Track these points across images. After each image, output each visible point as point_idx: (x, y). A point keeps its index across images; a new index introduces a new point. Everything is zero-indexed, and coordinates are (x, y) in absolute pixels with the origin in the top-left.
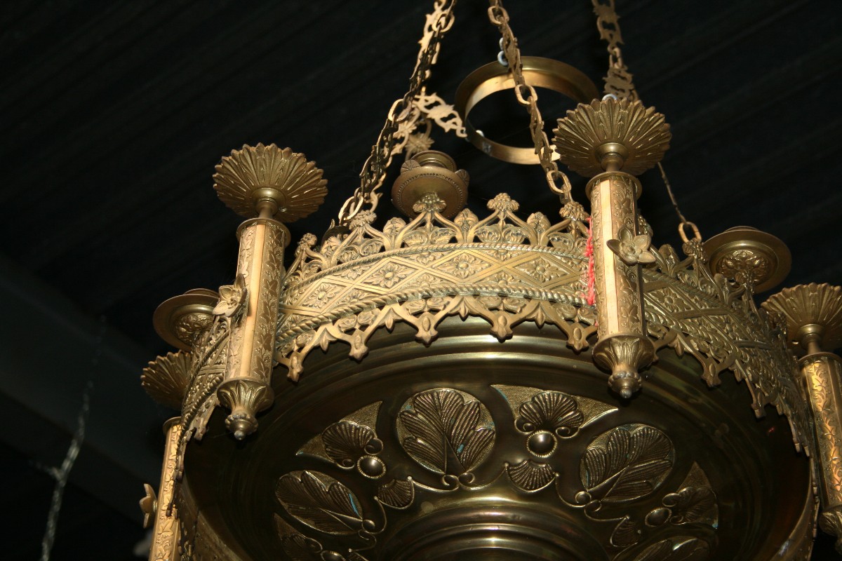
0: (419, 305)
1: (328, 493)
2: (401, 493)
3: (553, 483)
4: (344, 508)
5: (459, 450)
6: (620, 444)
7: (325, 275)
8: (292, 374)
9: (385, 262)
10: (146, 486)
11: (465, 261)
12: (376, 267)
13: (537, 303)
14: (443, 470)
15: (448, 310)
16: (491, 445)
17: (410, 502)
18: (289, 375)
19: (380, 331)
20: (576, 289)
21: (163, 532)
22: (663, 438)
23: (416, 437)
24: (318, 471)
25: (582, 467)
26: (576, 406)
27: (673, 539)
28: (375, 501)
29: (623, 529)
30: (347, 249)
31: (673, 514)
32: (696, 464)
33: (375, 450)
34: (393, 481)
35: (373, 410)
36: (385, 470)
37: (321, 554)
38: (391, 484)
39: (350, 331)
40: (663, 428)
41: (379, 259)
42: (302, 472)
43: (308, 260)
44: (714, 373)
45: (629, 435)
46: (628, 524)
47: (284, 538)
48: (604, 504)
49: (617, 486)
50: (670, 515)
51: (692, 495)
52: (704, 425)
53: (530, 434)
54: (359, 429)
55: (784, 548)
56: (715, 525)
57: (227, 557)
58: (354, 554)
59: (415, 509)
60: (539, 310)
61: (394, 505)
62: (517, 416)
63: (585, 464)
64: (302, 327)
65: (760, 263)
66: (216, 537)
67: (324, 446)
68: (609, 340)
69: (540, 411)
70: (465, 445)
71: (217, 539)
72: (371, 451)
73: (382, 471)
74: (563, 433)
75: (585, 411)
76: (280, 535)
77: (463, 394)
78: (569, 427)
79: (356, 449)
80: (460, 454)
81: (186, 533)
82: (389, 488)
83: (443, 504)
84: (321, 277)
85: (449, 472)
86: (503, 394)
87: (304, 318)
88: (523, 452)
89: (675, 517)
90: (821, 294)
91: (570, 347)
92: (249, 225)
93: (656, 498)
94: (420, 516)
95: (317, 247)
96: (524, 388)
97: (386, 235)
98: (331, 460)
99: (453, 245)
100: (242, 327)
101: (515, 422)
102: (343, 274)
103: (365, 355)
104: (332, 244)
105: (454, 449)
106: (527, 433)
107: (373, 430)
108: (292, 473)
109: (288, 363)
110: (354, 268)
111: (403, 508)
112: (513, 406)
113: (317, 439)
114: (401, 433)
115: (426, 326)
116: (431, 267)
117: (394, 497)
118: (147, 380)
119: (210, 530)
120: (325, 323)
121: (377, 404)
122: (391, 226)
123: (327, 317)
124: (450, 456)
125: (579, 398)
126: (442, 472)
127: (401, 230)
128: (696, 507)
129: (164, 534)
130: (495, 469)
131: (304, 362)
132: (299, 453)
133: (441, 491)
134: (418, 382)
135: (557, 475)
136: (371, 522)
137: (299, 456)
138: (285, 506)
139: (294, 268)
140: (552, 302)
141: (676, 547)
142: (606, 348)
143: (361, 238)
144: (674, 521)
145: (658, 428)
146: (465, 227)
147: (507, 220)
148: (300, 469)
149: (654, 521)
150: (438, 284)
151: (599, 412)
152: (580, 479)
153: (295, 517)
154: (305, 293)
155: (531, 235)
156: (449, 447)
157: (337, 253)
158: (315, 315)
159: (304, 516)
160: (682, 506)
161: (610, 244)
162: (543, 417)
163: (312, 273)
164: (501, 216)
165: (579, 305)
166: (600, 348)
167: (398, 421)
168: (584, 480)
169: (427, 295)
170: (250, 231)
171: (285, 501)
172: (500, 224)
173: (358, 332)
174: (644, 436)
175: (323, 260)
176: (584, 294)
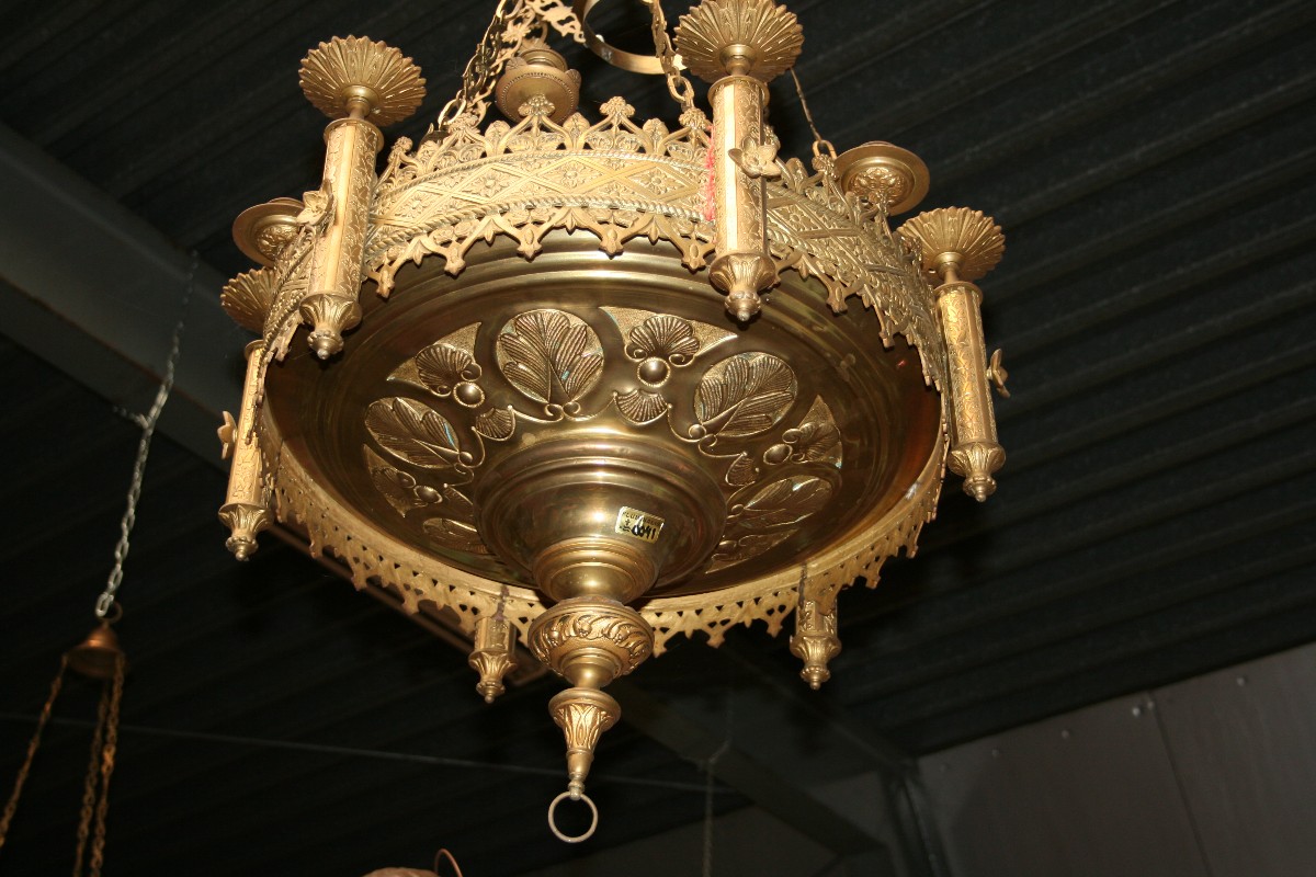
0: (520, 215)
1: (421, 422)
2: (501, 423)
3: (666, 414)
4: (437, 438)
5: (564, 377)
6: (738, 373)
7: (420, 182)
8: (382, 290)
9: (486, 170)
10: (226, 414)
11: (573, 169)
12: (475, 173)
13: (651, 216)
14: (547, 399)
15: (553, 222)
16: (598, 373)
17: (510, 433)
18: (378, 291)
19: (478, 243)
20: (693, 203)
21: (243, 462)
22: (784, 368)
23: (518, 363)
24: (411, 398)
25: (697, 398)
26: (691, 331)
27: (793, 478)
28: (473, 431)
29: (740, 466)
30: (445, 154)
31: (795, 451)
32: (819, 398)
33: (473, 375)
34: (492, 410)
35: (470, 333)
36: (483, 397)
37: (415, 490)
38: (489, 413)
39: (446, 244)
40: (786, 357)
41: (480, 165)
42: (393, 399)
43: (402, 166)
44: (841, 298)
45: (748, 364)
46: (745, 461)
47: (375, 471)
48: (720, 439)
49: (736, 419)
50: (791, 453)
51: (816, 431)
52: (829, 355)
53: (641, 362)
54: (455, 352)
55: (911, 491)
56: (839, 464)
57: (313, 493)
58: (451, 490)
59: (515, 441)
60: (653, 225)
61: (493, 436)
62: (627, 342)
63: (700, 394)
64: (394, 239)
65: (896, 181)
66: (301, 471)
67: (417, 371)
68: (727, 257)
69: (653, 336)
70: (571, 372)
71: (303, 473)
72: (468, 377)
73: (479, 400)
74: (678, 361)
75: (701, 337)
76: (370, 469)
77: (568, 315)
78: (684, 355)
79: (452, 375)
80: (565, 382)
81: (268, 465)
82: (487, 418)
83: (546, 435)
84: (415, 184)
85: (552, 401)
86: (613, 317)
87: (396, 229)
88: (633, 379)
89: (796, 454)
90: (961, 219)
91: (685, 265)
92: (337, 126)
93: (775, 434)
94: (521, 448)
95: (414, 150)
96: (636, 311)
97: (487, 139)
98: (425, 386)
99: (561, 152)
100: (328, 238)
101: (625, 347)
102: (440, 180)
103: (462, 271)
104: (428, 149)
105: (558, 376)
106: (637, 361)
107: (471, 354)
108: (382, 400)
109: (377, 277)
110: (452, 175)
111: (503, 440)
112: (624, 330)
113: (410, 363)
114: (501, 358)
115: (529, 239)
116: (537, 175)
117: (493, 427)
118: (227, 299)
119: (295, 463)
120: (419, 234)
121: (476, 325)
122: (495, 130)
123: (421, 228)
124: (554, 383)
125: (694, 323)
126: (544, 401)
127: (506, 133)
128: (819, 444)
129: (244, 465)
130: (602, 398)
131: (395, 277)
132: (391, 378)
133: (544, 421)
134: (521, 301)
135: (670, 406)
136: (468, 455)
137: (391, 382)
138: (375, 436)
139: (386, 175)
140: (668, 215)
141: (796, 487)
142: (726, 267)
143: (460, 142)
144: (795, 459)
145: (779, 358)
146: (575, 133)
147: (621, 126)
148: (392, 395)
149: (773, 458)
150: (543, 193)
151: (715, 337)
152: (694, 411)
153: (386, 448)
154: (398, 201)
155: (647, 143)
156: (553, 373)
157: (433, 159)
158: (408, 225)
159: (396, 448)
160: (803, 443)
161: (731, 154)
162: (655, 342)
163: (406, 181)
164: (615, 121)
165: (697, 221)
166: (717, 266)
167: (498, 344)
168: (699, 413)
169: (531, 206)
170: (338, 132)
171: (375, 430)
172: (614, 130)
173: (455, 244)
174: (764, 365)
175: (419, 167)
176: (703, 208)
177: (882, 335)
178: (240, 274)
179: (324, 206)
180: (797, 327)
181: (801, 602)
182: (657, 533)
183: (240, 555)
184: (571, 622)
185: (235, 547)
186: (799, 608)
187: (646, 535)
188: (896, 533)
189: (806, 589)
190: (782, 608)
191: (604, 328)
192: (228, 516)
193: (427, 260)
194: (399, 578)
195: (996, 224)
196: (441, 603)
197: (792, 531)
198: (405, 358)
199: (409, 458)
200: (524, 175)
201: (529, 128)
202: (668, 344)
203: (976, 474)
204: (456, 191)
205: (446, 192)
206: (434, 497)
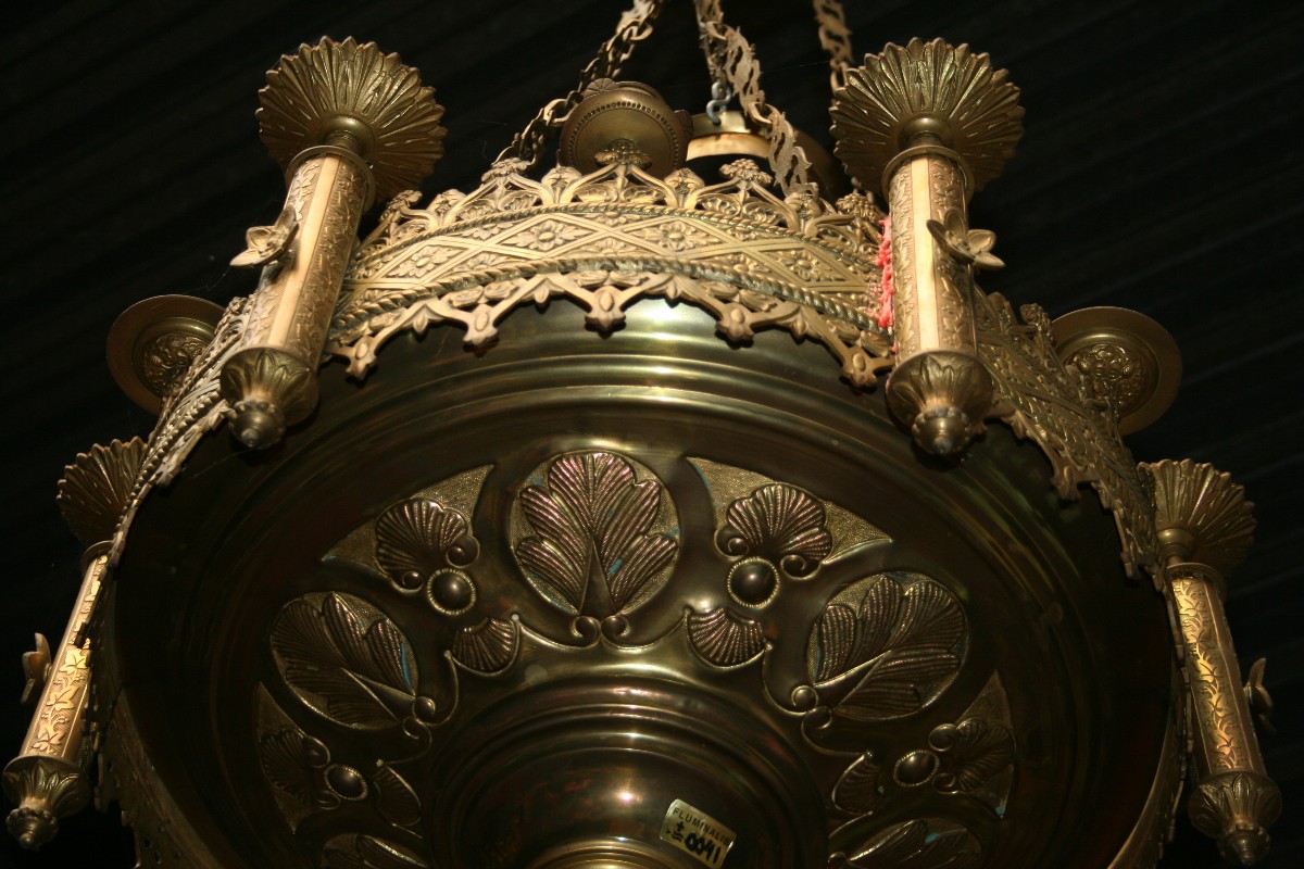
0: (596, 275)
1: (364, 637)
2: (495, 642)
3: (761, 659)
4: (382, 669)
5: (612, 570)
6: (884, 605)
7: (431, 236)
8: (356, 367)
9: (540, 218)
10: (39, 637)
11: (679, 231)
12: (525, 224)
13: (796, 306)
14: (577, 608)
15: (646, 286)
16: (668, 571)
17: (507, 662)
18: (349, 370)
19: (522, 310)
20: (860, 303)
21: (57, 702)
22: (955, 608)
23: (543, 538)
24: (356, 595)
25: (814, 639)
26: (823, 520)
27: (930, 821)
28: (446, 660)
29: (859, 775)
30: (474, 204)
31: (943, 767)
32: (995, 677)
33: (464, 560)
34: (485, 621)
35: (472, 482)
36: (473, 599)
37: (326, 773)
38: (480, 626)
39: (469, 308)
40: (963, 594)
41: (531, 215)
42: (325, 595)
43: (401, 222)
44: (1071, 482)
45: (902, 591)
46: (867, 768)
47: (265, 737)
48: (839, 721)
49: (869, 684)
50: (935, 771)
51: (979, 736)
52: (1025, 598)
53: (737, 562)
54: (443, 515)
56: (1001, 809)
58: (386, 770)
59: (514, 677)
60: (799, 316)
61: (478, 669)
62: (721, 524)
63: (820, 634)
64: (382, 305)
65: (1134, 369)
67: (374, 544)
68: (923, 357)
69: (762, 517)
70: (625, 562)
71: (142, 752)
72: (456, 559)
73: (468, 601)
74: (793, 569)
75: (836, 533)
76: (260, 732)
77: (637, 466)
78: (805, 557)
79: (431, 553)
80: (613, 579)
81: (95, 708)
82: (474, 633)
83: (562, 669)
84: (423, 238)
85: (585, 612)
86: (707, 477)
87: (385, 293)
88: (716, 588)
89: (943, 775)
91: (847, 380)
92: (313, 156)
93: (916, 730)
94: (522, 687)
95: (422, 204)
96: (743, 473)
97: (546, 187)
98: (383, 572)
99: (658, 208)
101: (716, 533)
102: (466, 233)
104: (448, 198)
105: (603, 568)
106: (733, 559)
107: (468, 519)
108: (306, 598)
109: (351, 353)
110: (485, 226)
111: (493, 674)
112: (720, 504)
113: (365, 531)
114: (516, 531)
115: (606, 307)
116: (622, 231)
117: (482, 651)
118: (69, 488)
120: (424, 298)
121: (484, 471)
122: (557, 176)
123: (430, 289)
124: (595, 579)
125: (829, 506)
126: (575, 611)
127: (573, 182)
128: (981, 763)
129: (58, 707)
130: (663, 622)
132: (329, 557)
133: (564, 648)
134: (563, 432)
135: (769, 647)
137: (331, 564)
138: (281, 663)
139: (375, 235)
140: (821, 311)
141: (931, 838)
142: (915, 373)
143: (501, 189)
144: (940, 784)
145: (950, 589)
146: (682, 190)
147: (752, 193)
148: (325, 589)
149: (907, 774)
150: (631, 252)
151: (858, 539)
152: (806, 660)
153: (295, 690)
154: (393, 261)
155: (790, 218)
156: (595, 562)
157: (456, 209)
158: (409, 286)
159: (312, 688)
160: (959, 753)
161: (933, 226)
162: (765, 530)
163: (409, 235)
164: (743, 186)
165: (863, 327)
166: (903, 373)
167: (515, 504)
168: (812, 664)
169: (610, 265)
170: (312, 164)
171: (283, 654)
172: (741, 196)
173: (483, 308)
174: (925, 597)
175: (430, 219)
176: (872, 313)
177: (1124, 556)
178: (97, 445)
179: (281, 242)
180: (985, 538)
182: (722, 855)
183: (27, 837)
185: (20, 825)
187: (705, 853)
191: (684, 489)
192: (17, 778)
193: (431, 330)
198: (355, 524)
199: (327, 710)
200: (603, 229)
201: (612, 177)
202: (785, 536)
203: (1239, 820)
204: (491, 245)
205: (473, 246)
206: (354, 788)
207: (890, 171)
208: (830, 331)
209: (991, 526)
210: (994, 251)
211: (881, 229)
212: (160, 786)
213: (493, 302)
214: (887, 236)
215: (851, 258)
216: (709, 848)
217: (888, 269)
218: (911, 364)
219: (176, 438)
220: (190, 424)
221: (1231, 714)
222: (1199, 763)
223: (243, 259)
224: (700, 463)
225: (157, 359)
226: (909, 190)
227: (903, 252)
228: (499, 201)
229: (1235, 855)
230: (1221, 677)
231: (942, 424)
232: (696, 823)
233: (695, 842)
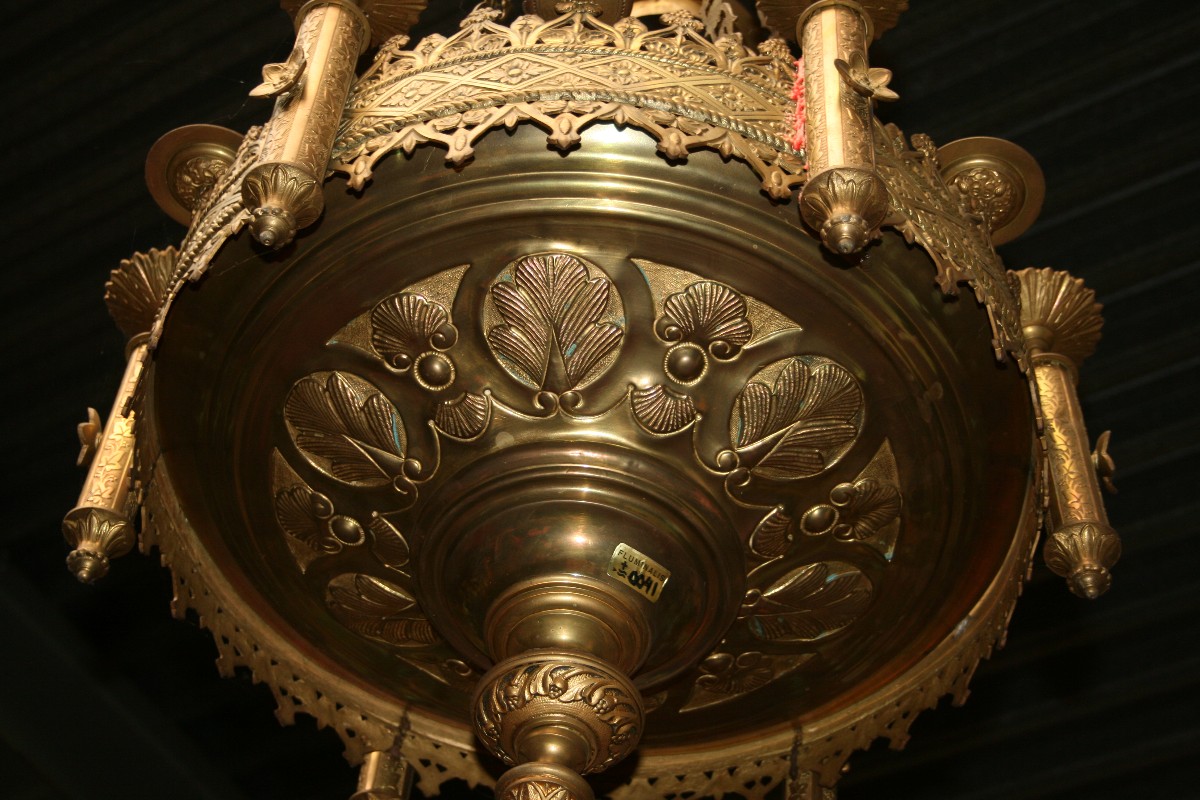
0: (556, 104)
1: (362, 409)
2: (470, 414)
3: (692, 427)
4: (378, 436)
5: (568, 353)
6: (795, 383)
7: (417, 72)
8: (355, 181)
9: (509, 57)
10: (92, 411)
11: (626, 68)
12: (495, 62)
13: (724, 131)
14: (539, 385)
15: (598, 114)
16: (615, 354)
17: (480, 430)
18: (349, 183)
19: (494, 133)
20: (778, 129)
21: (107, 464)
22: (853, 386)
23: (510, 326)
24: (355, 374)
25: (736, 413)
26: (745, 312)
27: (830, 564)
28: (430, 428)
29: (772, 524)
30: (454, 45)
31: (842, 519)
32: (886, 444)
33: (445, 344)
34: (463, 395)
35: (451, 279)
36: (453, 377)
37: (330, 522)
38: (458, 400)
39: (450, 131)
40: (861, 375)
41: (501, 54)
42: (329, 374)
43: (392, 61)
44: (952, 280)
45: (809, 372)
46: (779, 519)
47: (280, 493)
48: (756, 480)
49: (780, 450)
50: (835, 522)
51: (870, 492)
52: (912, 378)
53: (672, 347)
54: (427, 306)
55: (960, 627)
56: (889, 555)
58: (380, 520)
59: (487, 440)
60: (726, 139)
61: (456, 435)
62: (660, 314)
63: (741, 404)
64: (376, 129)
65: (1005, 190)
66: (175, 502)
67: (370, 331)
68: (830, 173)
69: (694, 310)
70: (579, 346)
72: (439, 344)
73: (448, 379)
74: (720, 352)
75: (756, 323)
76: (275, 489)
77: (590, 266)
78: (729, 343)
79: (419, 341)
80: (569, 360)
81: (139, 469)
82: (454, 406)
83: (527, 435)
84: (410, 74)
85: (545, 388)
86: (647, 275)
87: (380, 119)
88: (657, 368)
89: (842, 525)
90: (1057, 284)
91: (765, 193)
93: (819, 488)
94: (493, 450)
95: (410, 46)
96: (679, 272)
97: (514, 32)
98: (377, 355)
99: (609, 49)
101: (655, 323)
102: (447, 70)
103: (469, 159)
104: (432, 41)
105: (561, 350)
106: (669, 344)
107: (449, 310)
108: (314, 376)
109: (351, 169)
110: (463, 64)
111: (469, 440)
112: (658, 296)
113: (362, 320)
114: (488, 320)
115: (565, 130)
116: (578, 67)
117: (459, 420)
118: (115, 289)
120: (412, 123)
121: (462, 269)
122: (524, 22)
123: (416, 116)
124: (555, 361)
125: (749, 300)
126: (537, 387)
127: (537, 27)
128: (873, 516)
129: (108, 468)
130: (612, 395)
131: (374, 168)
132: (332, 342)
133: (528, 418)
134: (529, 237)
135: (699, 418)
136: (417, 464)
137: (333, 347)
138: (292, 431)
139: (370, 72)
140: (744, 136)
141: (831, 578)
142: (823, 186)
143: (477, 33)
144: (839, 533)
145: (850, 370)
146: (629, 35)
147: (688, 37)
148: (329, 367)
149: (812, 525)
150: (586, 85)
151: (773, 326)
152: (729, 429)
153: (304, 453)
154: (386, 93)
155: (720, 58)
156: (555, 346)
157: (439, 50)
158: (399, 114)
159: (318, 451)
160: (855, 508)
161: (839, 64)
162: (696, 321)
163: (399, 72)
164: (680, 32)
165: (779, 149)
166: (812, 187)
167: (488, 297)
168: (735, 433)
169: (568, 96)
170: (317, 12)
171: (294, 424)
172: (678, 39)
173: (461, 131)
174: (829, 377)
175: (417, 58)
176: (788, 137)
177: (995, 342)
178: (137, 253)
179: (292, 76)
180: (879, 329)
181: (794, 772)
182: (659, 590)
183: (84, 573)
184: (540, 674)
185: (78, 563)
186: (790, 781)
187: (645, 588)
188: (935, 681)
189: (801, 757)
190: (766, 780)
191: (629, 284)
192: (75, 525)
193: (418, 150)
194: (275, 677)
195: (1097, 298)
196: (324, 721)
197: (806, 656)
198: (355, 315)
199: (331, 470)
200: (562, 66)
201: (569, 23)
202: (711, 325)
203: (1086, 562)
204: (468, 79)
205: (454, 81)
206: (355, 535)
207: (803, 21)
208: (753, 152)
209: (884, 318)
210: (890, 86)
211: (795, 68)
212: (192, 534)
213: (470, 127)
214: (801, 74)
215: (770, 92)
216: (648, 583)
217: (801, 102)
218: (819, 178)
219: (205, 242)
220: (216, 230)
221: (1080, 476)
222: (1055, 517)
223: (260, 91)
224: (641, 263)
225: (188, 179)
226: (820, 34)
227: (814, 87)
228: (475, 43)
229: (1082, 590)
230: (1073, 446)
231: (845, 228)
232: (638, 562)
233: (638, 579)
